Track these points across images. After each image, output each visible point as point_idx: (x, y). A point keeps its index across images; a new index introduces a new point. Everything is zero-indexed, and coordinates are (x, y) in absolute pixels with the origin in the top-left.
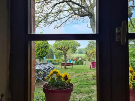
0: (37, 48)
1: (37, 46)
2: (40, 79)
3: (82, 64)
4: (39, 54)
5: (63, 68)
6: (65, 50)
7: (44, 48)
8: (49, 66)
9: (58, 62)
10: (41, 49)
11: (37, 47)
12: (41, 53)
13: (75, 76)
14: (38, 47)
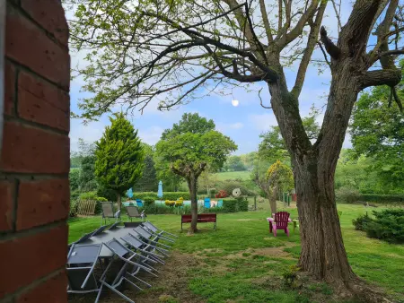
0: (106, 164)
1: (107, 155)
2: (113, 288)
3: (244, 208)
4: (112, 181)
5: (186, 231)
6: (192, 175)
7: (128, 163)
8: (141, 237)
9: (172, 205)
10: (117, 166)
11: (106, 161)
12: (117, 178)
13: (224, 263)
14: (109, 160)
